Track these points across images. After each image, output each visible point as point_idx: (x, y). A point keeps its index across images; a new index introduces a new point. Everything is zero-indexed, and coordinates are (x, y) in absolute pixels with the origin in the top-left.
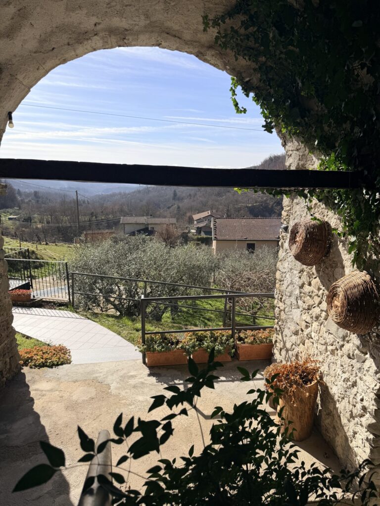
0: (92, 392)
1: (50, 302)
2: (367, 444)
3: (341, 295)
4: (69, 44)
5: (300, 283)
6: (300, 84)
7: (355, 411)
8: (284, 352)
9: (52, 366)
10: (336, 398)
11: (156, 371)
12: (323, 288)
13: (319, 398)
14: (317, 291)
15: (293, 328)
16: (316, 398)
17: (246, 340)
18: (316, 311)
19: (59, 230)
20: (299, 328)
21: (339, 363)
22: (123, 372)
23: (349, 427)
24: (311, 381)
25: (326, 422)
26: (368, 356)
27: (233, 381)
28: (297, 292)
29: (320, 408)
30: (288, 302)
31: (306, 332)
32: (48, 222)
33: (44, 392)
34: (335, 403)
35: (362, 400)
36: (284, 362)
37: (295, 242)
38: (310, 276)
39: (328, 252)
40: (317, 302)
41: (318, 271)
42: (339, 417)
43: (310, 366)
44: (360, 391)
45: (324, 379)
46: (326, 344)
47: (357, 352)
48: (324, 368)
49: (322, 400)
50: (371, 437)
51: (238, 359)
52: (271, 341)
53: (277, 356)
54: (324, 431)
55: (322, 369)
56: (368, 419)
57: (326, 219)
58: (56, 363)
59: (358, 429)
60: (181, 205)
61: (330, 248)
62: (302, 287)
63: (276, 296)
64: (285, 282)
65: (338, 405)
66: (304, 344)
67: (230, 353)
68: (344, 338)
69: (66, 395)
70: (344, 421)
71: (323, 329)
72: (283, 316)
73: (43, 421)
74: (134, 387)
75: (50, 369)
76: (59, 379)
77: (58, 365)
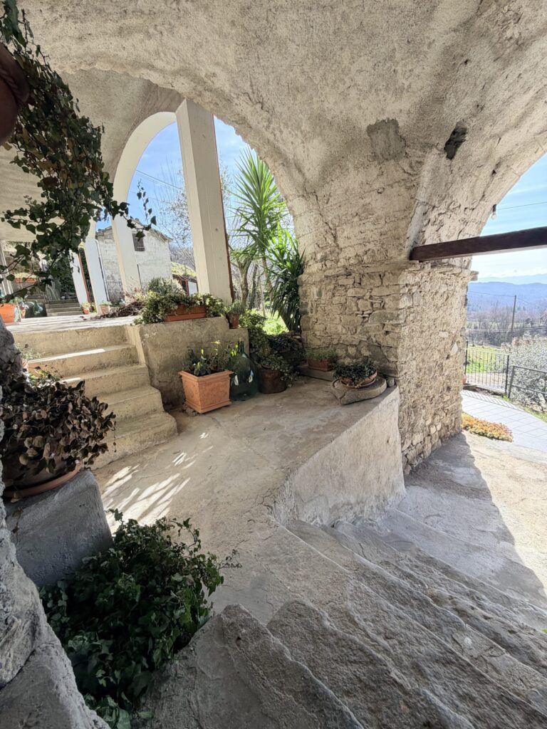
1: (484, 389)
9: (491, 438)
19: (486, 335)
32: (476, 328)
33: (484, 456)
58: (496, 437)
69: (508, 466)
73: (484, 477)
75: (490, 440)
76: (499, 451)
77: (498, 439)
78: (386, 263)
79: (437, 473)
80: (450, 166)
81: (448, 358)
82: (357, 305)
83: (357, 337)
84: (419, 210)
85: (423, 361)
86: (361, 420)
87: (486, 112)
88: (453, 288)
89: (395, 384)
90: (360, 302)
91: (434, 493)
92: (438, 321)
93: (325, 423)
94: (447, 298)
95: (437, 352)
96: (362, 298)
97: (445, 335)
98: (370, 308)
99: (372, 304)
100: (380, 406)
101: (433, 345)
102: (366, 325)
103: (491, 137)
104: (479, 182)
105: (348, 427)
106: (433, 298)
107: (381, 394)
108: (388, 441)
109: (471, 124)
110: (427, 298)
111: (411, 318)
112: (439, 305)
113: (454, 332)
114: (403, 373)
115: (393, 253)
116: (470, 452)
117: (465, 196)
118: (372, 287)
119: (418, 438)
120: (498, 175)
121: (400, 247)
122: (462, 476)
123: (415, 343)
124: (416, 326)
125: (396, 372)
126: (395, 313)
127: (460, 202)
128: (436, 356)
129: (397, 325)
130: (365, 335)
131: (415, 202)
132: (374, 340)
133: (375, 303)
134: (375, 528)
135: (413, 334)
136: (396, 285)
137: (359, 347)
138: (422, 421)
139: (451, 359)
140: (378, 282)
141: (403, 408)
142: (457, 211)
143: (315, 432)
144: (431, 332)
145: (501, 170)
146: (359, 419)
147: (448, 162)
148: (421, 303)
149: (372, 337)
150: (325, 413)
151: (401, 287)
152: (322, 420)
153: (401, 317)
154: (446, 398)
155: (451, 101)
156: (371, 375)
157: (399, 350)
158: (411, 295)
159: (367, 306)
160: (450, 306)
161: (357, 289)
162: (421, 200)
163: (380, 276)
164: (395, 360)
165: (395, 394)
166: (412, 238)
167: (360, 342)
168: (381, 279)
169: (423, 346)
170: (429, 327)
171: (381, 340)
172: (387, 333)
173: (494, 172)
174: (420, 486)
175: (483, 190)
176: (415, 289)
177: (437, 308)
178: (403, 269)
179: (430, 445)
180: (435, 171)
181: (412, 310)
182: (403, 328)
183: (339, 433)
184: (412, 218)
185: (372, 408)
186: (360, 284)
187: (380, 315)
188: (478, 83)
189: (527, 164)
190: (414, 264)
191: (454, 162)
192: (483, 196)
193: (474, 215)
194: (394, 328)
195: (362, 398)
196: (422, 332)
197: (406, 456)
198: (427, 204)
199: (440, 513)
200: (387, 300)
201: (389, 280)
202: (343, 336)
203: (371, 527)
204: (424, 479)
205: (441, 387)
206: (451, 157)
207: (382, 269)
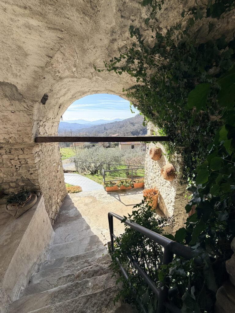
0: (91, 200)
2: (172, 211)
3: (165, 171)
4: (80, 95)
5: (153, 165)
6: (152, 108)
7: (169, 202)
8: (148, 185)
9: (77, 193)
10: (164, 198)
11: (109, 193)
12: (159, 167)
13: (159, 198)
14: (158, 168)
15: (151, 178)
16: (158, 198)
17: (136, 182)
18: (157, 174)
20: (152, 178)
21: (164, 188)
22: (99, 193)
23: (167, 206)
24: (156, 194)
25: (161, 205)
26: (172, 187)
27: (133, 194)
28: (152, 168)
29: (159, 201)
30: (149, 170)
31: (155, 179)
33: (76, 201)
34: (163, 200)
35: (171, 199)
36: (148, 188)
37: (151, 154)
38: (155, 163)
39: (161, 157)
40: (158, 171)
41: (158, 162)
42: (165, 203)
43: (156, 189)
44: (170, 196)
45: (160, 193)
46: (160, 183)
47: (169, 186)
48: (160, 190)
49: (160, 199)
50: (174, 208)
51: (134, 188)
52: (144, 182)
53: (146, 186)
54: (160, 208)
55: (159, 190)
56: (173, 204)
57: (160, 147)
59: (170, 206)
60: (107, 132)
61: (161, 156)
62: (153, 166)
63: (145, 169)
64: (148, 164)
65: (164, 200)
66: (154, 183)
67: (131, 186)
68: (166, 182)
69: (83, 201)
70: (166, 205)
71: (160, 179)
72: (147, 174)
73: (78, 209)
74: (104, 198)
75: (76, 193)
76: (80, 197)
77: (79, 192)
78: (24, 144)
79: (64, 217)
80: (44, 107)
81: (58, 172)
82: (11, 163)
83: (15, 178)
84: (35, 123)
85: (49, 178)
86: (30, 222)
87: (54, 92)
88: (54, 146)
89: (41, 194)
90: (12, 161)
91: (65, 226)
92: (52, 160)
93: (10, 236)
94: (53, 150)
95: (54, 172)
96: (13, 159)
97: (55, 164)
98: (20, 164)
99: (20, 162)
100: (37, 209)
101: (52, 170)
102: (19, 172)
103: (56, 98)
104: (55, 110)
105: (25, 231)
106: (48, 153)
107: (36, 203)
108: (44, 221)
109: (49, 94)
110: (45, 154)
111: (41, 165)
112: (51, 154)
113: (58, 162)
114: (43, 188)
115: (26, 140)
116: (72, 201)
117: (51, 115)
118: (18, 154)
119: (54, 208)
120: (61, 108)
121: (30, 138)
122: (72, 213)
123: (45, 173)
124: (44, 167)
125: (40, 189)
126: (34, 165)
127: (50, 117)
128: (54, 173)
129: (36, 170)
130: (20, 176)
131: (33, 121)
132: (25, 178)
133: (22, 161)
134: (49, 263)
135: (43, 171)
136: (31, 154)
137: (17, 182)
138: (54, 200)
139: (59, 172)
140: (21, 152)
141: (46, 201)
142: (50, 120)
143: (6, 245)
144: (50, 166)
145: (62, 107)
146: (29, 222)
147: (43, 106)
148: (44, 157)
149: (24, 177)
150: (7, 229)
151: (34, 154)
152: (7, 235)
153: (37, 166)
154: (60, 186)
155: (41, 88)
156: (28, 197)
157: (39, 180)
158: (39, 156)
159: (18, 163)
160: (54, 153)
161: (9, 155)
162: (35, 119)
163: (22, 149)
164: (38, 184)
165: (42, 199)
166: (34, 133)
167: (17, 179)
168: (23, 151)
169: (48, 173)
170: (49, 164)
171: (29, 177)
172: (31, 174)
173: (59, 107)
174: (59, 227)
175: (57, 112)
176: (40, 153)
177: (50, 156)
178: (33, 147)
179: (59, 207)
180: (39, 109)
181: (41, 161)
182: (39, 171)
183: (21, 237)
184: (33, 126)
185: (34, 213)
186: (10, 152)
187: (26, 167)
188: (49, 84)
189: (68, 105)
190: (38, 144)
191: (45, 106)
192: (58, 114)
193: (56, 120)
194: (34, 171)
195: (27, 209)
196: (47, 167)
197: (51, 218)
198: (38, 120)
199: (69, 233)
200: (28, 160)
201: (27, 151)
202: (5, 179)
203: (47, 264)
204: (60, 222)
205: (58, 183)
206: (44, 104)
207: (22, 147)
